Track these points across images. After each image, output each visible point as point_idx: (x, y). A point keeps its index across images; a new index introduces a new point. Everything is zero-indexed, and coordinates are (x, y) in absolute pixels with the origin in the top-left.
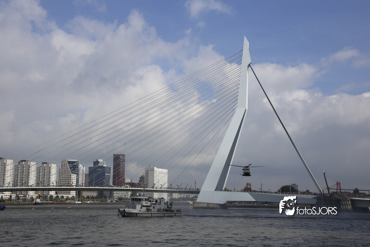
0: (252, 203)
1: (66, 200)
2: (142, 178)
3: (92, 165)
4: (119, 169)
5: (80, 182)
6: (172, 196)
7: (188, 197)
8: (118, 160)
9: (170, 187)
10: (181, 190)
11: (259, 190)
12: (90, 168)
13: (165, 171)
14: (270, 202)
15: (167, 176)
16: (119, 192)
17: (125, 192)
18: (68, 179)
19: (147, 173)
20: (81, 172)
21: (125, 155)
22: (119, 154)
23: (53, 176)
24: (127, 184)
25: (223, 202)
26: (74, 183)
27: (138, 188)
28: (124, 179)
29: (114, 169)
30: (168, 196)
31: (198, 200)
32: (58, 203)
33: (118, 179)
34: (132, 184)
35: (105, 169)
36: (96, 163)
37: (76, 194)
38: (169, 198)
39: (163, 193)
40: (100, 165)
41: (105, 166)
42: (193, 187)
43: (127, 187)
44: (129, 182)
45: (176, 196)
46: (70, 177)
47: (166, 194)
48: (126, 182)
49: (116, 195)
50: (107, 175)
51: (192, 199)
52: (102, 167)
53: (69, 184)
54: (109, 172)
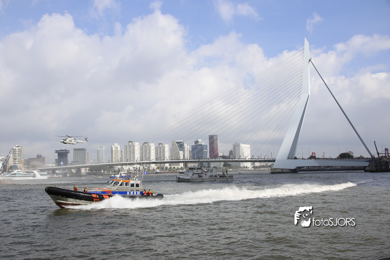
0: (317, 167)
1: (177, 170)
2: (231, 152)
3: (194, 144)
4: (213, 146)
5: (186, 157)
6: (254, 164)
7: (267, 165)
8: (212, 139)
9: (253, 158)
10: (261, 160)
11: (322, 157)
12: (192, 146)
13: (248, 146)
14: (331, 166)
15: (249, 149)
16: (214, 163)
17: (219, 163)
18: (177, 154)
19: (234, 147)
20: (186, 149)
21: (217, 135)
22: (213, 135)
23: (167, 152)
24: (220, 156)
25: (293, 167)
26: (182, 157)
27: (228, 159)
28: (218, 154)
29: (209, 146)
30: (252, 164)
31: (274, 167)
32: (172, 172)
33: (213, 153)
34: (224, 157)
35: (203, 146)
36: (197, 142)
37: (184, 165)
38: (252, 166)
39: (248, 163)
40: (199, 143)
41: (203, 144)
42: (270, 157)
43: (220, 159)
44: (222, 155)
45: (257, 164)
46: (178, 153)
47: (250, 163)
48: (219, 155)
49: (212, 165)
50: (205, 151)
51: (270, 166)
52: (201, 145)
53: (178, 158)
54: (206, 149)
